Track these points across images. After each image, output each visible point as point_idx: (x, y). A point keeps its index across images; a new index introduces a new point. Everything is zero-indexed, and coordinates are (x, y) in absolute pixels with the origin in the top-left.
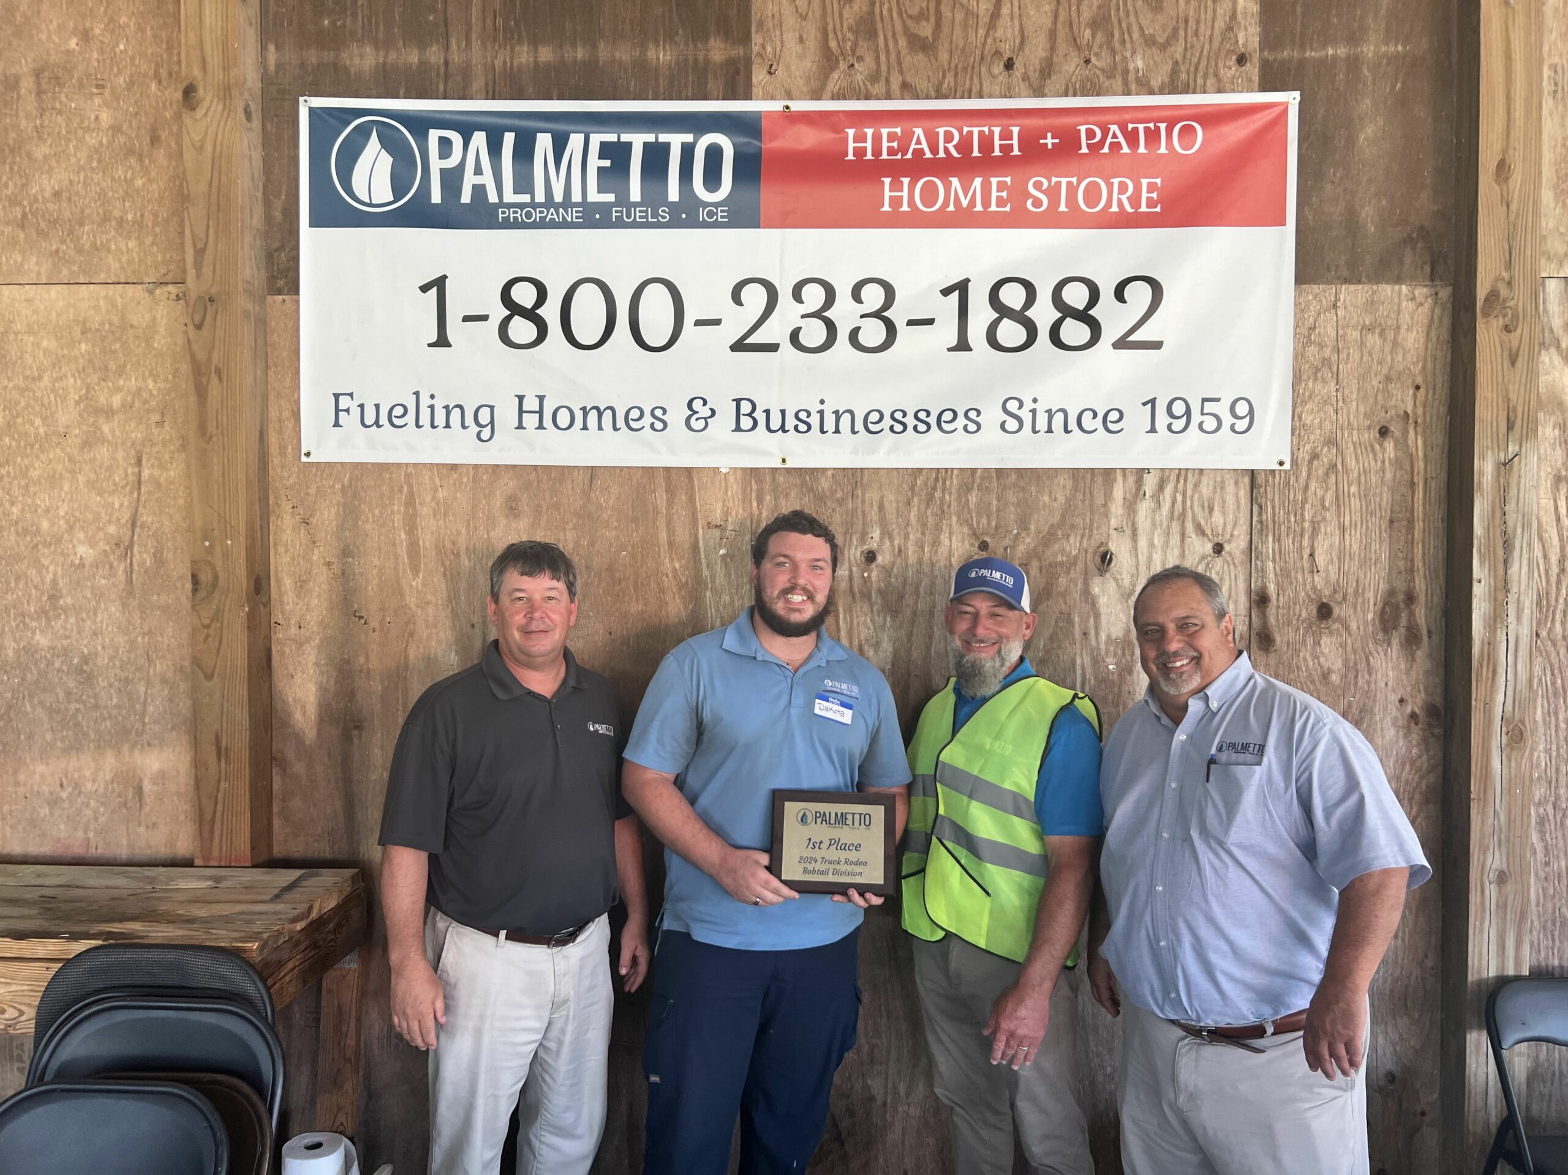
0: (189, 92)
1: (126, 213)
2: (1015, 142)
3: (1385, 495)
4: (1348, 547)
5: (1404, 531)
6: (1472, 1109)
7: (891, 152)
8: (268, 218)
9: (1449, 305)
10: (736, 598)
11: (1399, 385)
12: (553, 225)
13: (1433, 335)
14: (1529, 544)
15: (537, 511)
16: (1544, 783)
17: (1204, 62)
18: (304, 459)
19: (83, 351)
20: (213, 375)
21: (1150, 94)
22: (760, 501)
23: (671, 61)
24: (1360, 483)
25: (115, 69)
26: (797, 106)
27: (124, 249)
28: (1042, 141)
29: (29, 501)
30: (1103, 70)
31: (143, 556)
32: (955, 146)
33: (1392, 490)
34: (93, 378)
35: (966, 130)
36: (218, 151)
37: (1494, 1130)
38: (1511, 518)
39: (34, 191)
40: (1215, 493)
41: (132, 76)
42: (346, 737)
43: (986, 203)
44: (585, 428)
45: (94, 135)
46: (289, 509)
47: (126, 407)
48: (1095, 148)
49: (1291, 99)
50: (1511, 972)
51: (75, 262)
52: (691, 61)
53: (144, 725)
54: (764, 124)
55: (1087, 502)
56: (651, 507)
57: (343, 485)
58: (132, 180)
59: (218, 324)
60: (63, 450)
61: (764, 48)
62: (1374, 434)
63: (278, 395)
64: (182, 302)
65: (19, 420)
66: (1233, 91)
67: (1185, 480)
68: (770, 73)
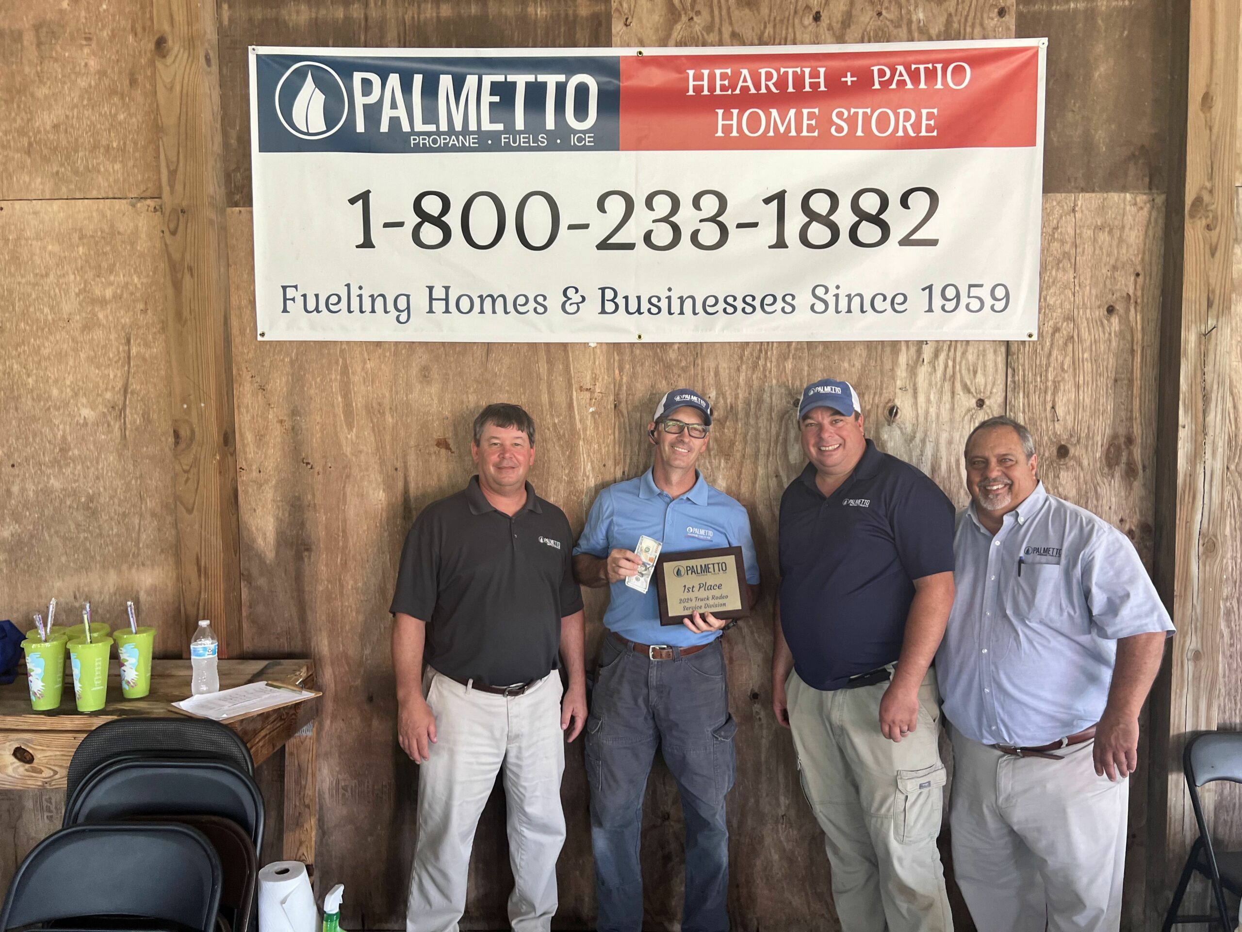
0: (160, 43)
1: (112, 142)
2: (822, 80)
3: (1111, 360)
4: (1081, 400)
5: (1125, 388)
6: (1172, 833)
7: (723, 89)
8: (226, 145)
9: (1164, 209)
10: (603, 446)
11: (1123, 272)
12: (454, 149)
13: (1151, 233)
14: (1223, 398)
15: (446, 379)
16: (1230, 583)
17: (972, 14)
18: (260, 338)
19: (81, 253)
20: (186, 270)
21: (929, 40)
22: (621, 369)
23: (546, 16)
24: (1091, 350)
25: (100, 24)
26: (648, 52)
27: (111, 170)
28: (843, 79)
29: (42, 373)
30: (892, 21)
31: (133, 417)
32: (774, 84)
33: (1117, 356)
34: (90, 275)
35: (782, 70)
36: (185, 91)
37: (1188, 849)
38: (1209, 377)
39: (37, 124)
40: (978, 359)
41: (113, 31)
42: (299, 558)
43: (799, 129)
44: (482, 312)
45: (85, 78)
46: (248, 378)
47: (117, 297)
48: (885, 84)
49: (1041, 44)
50: (1203, 727)
51: (71, 181)
52: (563, 16)
53: (139, 549)
54: (622, 66)
55: (878, 368)
56: (535, 375)
57: (291, 359)
58: (116, 114)
59: (189, 231)
60: (68, 332)
61: (621, 5)
62: (1103, 311)
63: (238, 288)
64: (158, 213)
65: (32, 309)
66: (995, 38)
67: (955, 351)
68: (626, 25)
